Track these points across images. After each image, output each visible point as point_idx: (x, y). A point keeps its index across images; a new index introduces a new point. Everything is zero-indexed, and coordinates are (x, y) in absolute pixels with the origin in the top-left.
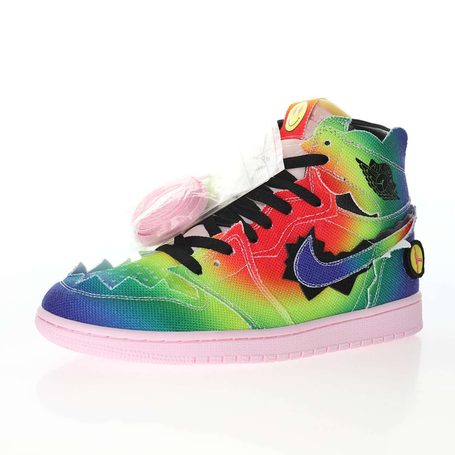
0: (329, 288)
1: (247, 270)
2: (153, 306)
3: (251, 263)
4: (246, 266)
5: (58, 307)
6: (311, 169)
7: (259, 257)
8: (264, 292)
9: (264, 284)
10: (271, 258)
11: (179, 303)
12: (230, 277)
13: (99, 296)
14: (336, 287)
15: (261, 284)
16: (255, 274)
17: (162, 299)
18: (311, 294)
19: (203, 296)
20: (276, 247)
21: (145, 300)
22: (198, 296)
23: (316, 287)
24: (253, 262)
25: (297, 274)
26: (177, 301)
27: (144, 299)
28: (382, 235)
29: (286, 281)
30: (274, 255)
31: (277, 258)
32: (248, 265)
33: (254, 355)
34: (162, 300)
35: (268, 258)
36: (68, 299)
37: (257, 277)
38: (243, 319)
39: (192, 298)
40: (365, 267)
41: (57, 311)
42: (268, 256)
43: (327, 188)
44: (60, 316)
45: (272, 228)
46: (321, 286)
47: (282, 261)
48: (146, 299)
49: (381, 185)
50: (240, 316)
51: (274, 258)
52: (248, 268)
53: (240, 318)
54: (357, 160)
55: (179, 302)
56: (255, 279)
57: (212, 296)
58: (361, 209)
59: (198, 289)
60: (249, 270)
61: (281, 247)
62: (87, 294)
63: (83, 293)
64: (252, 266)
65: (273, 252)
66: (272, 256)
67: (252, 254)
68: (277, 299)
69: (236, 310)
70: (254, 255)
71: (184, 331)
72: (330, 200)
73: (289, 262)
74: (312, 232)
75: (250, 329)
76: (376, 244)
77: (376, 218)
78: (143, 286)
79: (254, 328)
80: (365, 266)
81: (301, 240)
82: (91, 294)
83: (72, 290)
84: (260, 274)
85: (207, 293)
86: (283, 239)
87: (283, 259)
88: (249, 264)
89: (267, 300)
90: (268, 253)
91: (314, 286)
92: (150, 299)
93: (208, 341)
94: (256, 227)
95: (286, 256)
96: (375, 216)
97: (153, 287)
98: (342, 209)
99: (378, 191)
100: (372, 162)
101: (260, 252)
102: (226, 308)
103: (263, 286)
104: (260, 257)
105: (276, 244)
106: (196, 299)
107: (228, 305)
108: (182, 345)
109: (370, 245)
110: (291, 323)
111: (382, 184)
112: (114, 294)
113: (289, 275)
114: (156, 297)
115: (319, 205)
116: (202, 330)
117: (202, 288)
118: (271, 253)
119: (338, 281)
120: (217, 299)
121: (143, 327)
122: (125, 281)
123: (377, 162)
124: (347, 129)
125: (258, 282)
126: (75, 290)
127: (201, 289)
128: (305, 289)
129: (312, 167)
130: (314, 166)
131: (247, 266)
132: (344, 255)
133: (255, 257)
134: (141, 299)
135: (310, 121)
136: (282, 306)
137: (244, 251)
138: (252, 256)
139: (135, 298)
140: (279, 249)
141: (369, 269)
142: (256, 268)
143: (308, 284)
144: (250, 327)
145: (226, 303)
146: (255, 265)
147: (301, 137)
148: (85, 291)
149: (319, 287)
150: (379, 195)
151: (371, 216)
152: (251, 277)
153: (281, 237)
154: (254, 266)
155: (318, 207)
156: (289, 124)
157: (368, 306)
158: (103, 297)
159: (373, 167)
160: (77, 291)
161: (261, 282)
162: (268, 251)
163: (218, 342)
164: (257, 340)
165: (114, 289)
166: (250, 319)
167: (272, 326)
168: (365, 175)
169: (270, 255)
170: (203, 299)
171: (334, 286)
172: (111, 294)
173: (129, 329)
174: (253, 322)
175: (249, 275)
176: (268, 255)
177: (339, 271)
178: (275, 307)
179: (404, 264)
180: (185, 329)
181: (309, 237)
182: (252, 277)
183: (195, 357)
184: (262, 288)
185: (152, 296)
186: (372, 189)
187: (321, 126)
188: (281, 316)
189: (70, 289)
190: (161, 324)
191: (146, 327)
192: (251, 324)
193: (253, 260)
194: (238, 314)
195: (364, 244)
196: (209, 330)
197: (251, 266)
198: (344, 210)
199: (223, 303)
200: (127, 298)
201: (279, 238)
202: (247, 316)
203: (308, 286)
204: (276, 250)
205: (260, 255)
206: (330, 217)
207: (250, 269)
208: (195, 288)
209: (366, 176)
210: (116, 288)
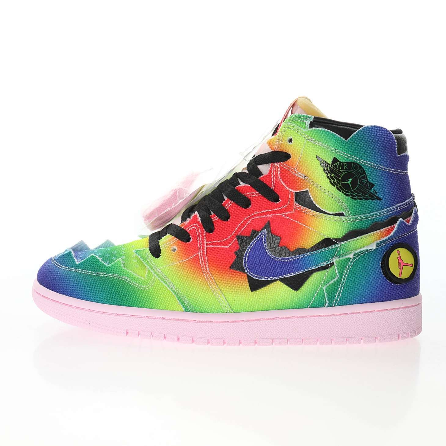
0: (278, 282)
1: (199, 257)
3: (203, 251)
6: (274, 165)
7: (211, 246)
8: (208, 279)
9: (210, 272)
10: (222, 248)
11: (127, 281)
12: (181, 262)
15: (207, 271)
16: (204, 262)
18: (255, 285)
19: (151, 278)
20: (230, 239)
21: (101, 275)
23: (263, 279)
24: (205, 250)
25: (245, 265)
26: (126, 279)
29: (233, 271)
31: (228, 248)
34: (114, 277)
35: (219, 248)
37: (205, 265)
38: (179, 301)
39: (140, 277)
40: (323, 265)
42: (220, 246)
43: (284, 184)
45: (229, 220)
46: (269, 279)
47: (232, 252)
49: (348, 184)
50: (177, 299)
51: (225, 249)
54: (317, 157)
56: (203, 266)
57: (158, 278)
59: (149, 270)
61: (233, 238)
64: (203, 254)
65: (226, 243)
67: (205, 243)
69: (175, 293)
70: (207, 244)
71: (121, 305)
72: (289, 196)
73: (239, 253)
75: (183, 311)
76: (342, 243)
77: (342, 217)
78: (102, 263)
79: (187, 310)
80: (323, 264)
81: (255, 233)
84: (208, 262)
85: (155, 275)
86: (237, 232)
87: (233, 250)
88: (201, 252)
90: (220, 244)
91: (261, 278)
92: (105, 275)
94: (215, 219)
95: (237, 247)
96: (341, 214)
97: (110, 265)
98: (300, 205)
99: (343, 190)
100: (335, 160)
101: (214, 242)
105: (229, 236)
106: (143, 279)
110: (230, 311)
111: (349, 182)
112: (78, 268)
113: (237, 266)
115: (278, 201)
117: (153, 270)
118: (223, 243)
119: (289, 276)
120: (161, 281)
122: (89, 257)
123: (341, 160)
124: (308, 127)
125: (205, 269)
127: (151, 270)
128: (250, 280)
129: (275, 164)
130: (276, 162)
131: (199, 254)
132: (301, 251)
133: (208, 246)
134: (97, 274)
136: (222, 294)
137: (199, 240)
138: (205, 245)
139: (93, 273)
140: (232, 240)
141: (329, 268)
142: (206, 256)
143: (254, 276)
144: (184, 309)
145: (168, 286)
146: (205, 253)
149: (266, 280)
150: (345, 194)
151: (331, 215)
153: (236, 230)
155: (275, 203)
157: (327, 305)
159: (336, 166)
161: (208, 269)
162: (221, 242)
165: (79, 264)
166: (187, 302)
167: (207, 311)
168: (326, 173)
169: (222, 246)
170: (150, 280)
171: (283, 280)
172: (76, 268)
174: (189, 305)
175: (199, 262)
177: (292, 266)
178: (215, 293)
179: (382, 267)
181: (263, 231)
182: (201, 264)
183: (127, 330)
184: (208, 275)
185: (107, 273)
186: (335, 188)
192: (185, 307)
193: (205, 248)
194: (176, 296)
198: (302, 207)
199: (165, 285)
201: (234, 230)
202: (184, 299)
203: (255, 278)
204: (228, 241)
205: (213, 245)
206: (287, 213)
207: (201, 257)
208: (147, 270)
209: (327, 174)
210: (81, 263)
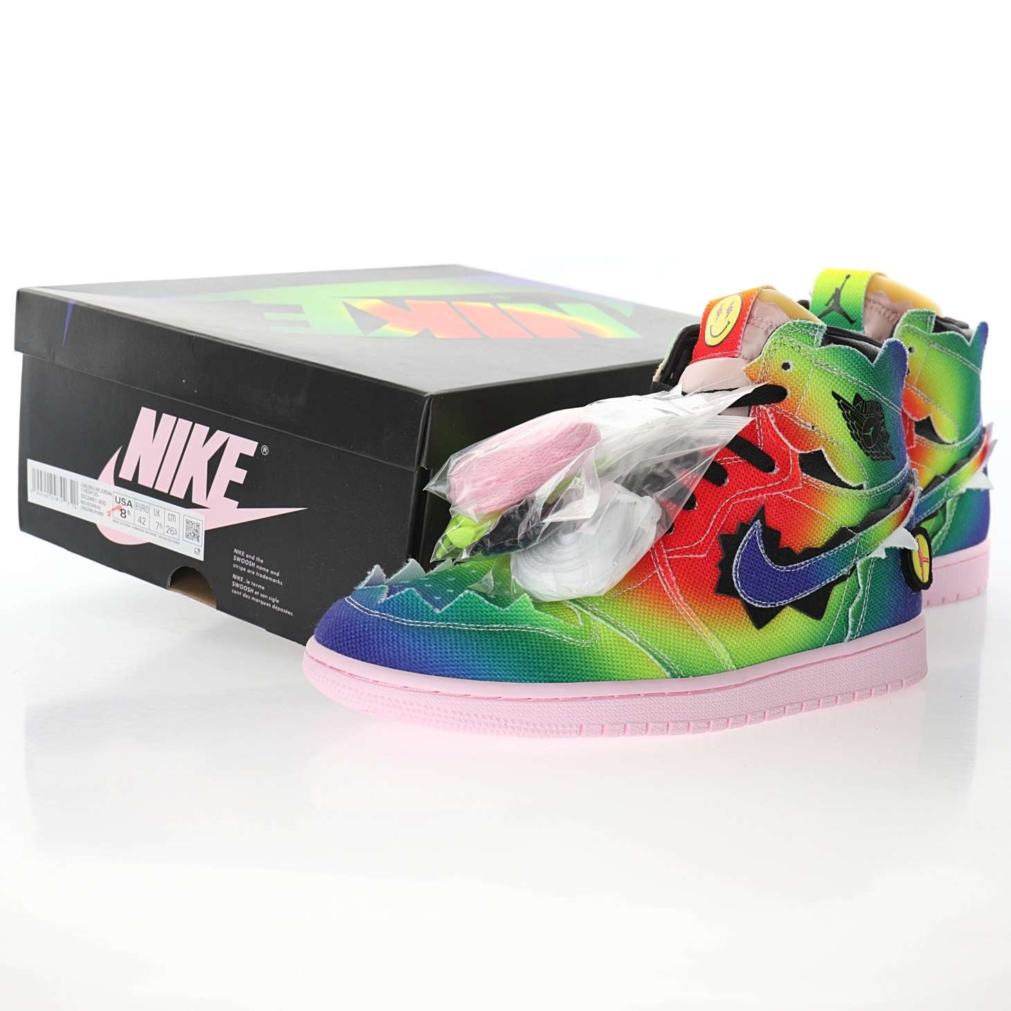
0: (788, 607)
1: (658, 578)
2: (509, 640)
3: (663, 567)
4: (656, 573)
5: (350, 642)
6: (759, 409)
7: (676, 557)
8: (686, 616)
9: (687, 603)
10: (696, 558)
11: (550, 636)
12: (629, 591)
13: (418, 623)
14: (800, 606)
15: (680, 601)
16: (670, 585)
17: (522, 628)
18: (761, 618)
19: (589, 624)
20: (704, 541)
21: (495, 630)
22: (581, 624)
23: (769, 606)
24: (668, 565)
25: (737, 585)
26: (547, 632)
27: (494, 628)
28: (869, 521)
29: (721, 597)
30: (700, 554)
31: (705, 558)
32: (659, 571)
33: (675, 722)
34: (523, 630)
35: (690, 559)
36: (366, 629)
37: (675, 592)
38: (656, 661)
39: (572, 626)
40: (845, 573)
41: (348, 649)
42: (691, 556)
43: (786, 441)
44: (354, 658)
45: (695, 508)
46: (777, 605)
47: (712, 564)
48: (497, 628)
49: (869, 436)
50: (651, 657)
51: (699, 559)
52: (659, 575)
53: (650, 659)
54: (834, 394)
55: (551, 634)
56: (670, 594)
57: (604, 622)
58: (840, 476)
59: (580, 611)
60: (660, 579)
61: (710, 540)
62: (397, 620)
63: (391, 618)
64: (666, 571)
65: (699, 549)
66: (697, 556)
67: (665, 552)
68: (707, 626)
69: (643, 646)
70: (668, 554)
71: (562, 682)
72: (789, 461)
73: (726, 565)
74: (761, 515)
75: (667, 678)
76: (860, 534)
77: (861, 491)
78: (491, 607)
79: (674, 676)
80: (844, 571)
81: (744, 528)
82: (404, 620)
83: (371, 613)
84: (679, 586)
85: (595, 618)
86: (714, 527)
87: (714, 560)
88: (661, 569)
89: (692, 630)
90: (690, 551)
91: (766, 605)
92: (503, 628)
93: (601, 698)
95: (720, 555)
96: (860, 487)
97: (508, 609)
98: (808, 476)
99: (865, 447)
100: (858, 398)
101: (678, 549)
102: (628, 643)
103: (684, 606)
104: (679, 557)
105: (703, 536)
106: (578, 628)
107: (630, 637)
108: (561, 705)
109: (852, 536)
110: (731, 668)
111: (870, 434)
112: (442, 620)
113: (725, 588)
114: (512, 625)
115: (772, 469)
116: (592, 681)
117: (587, 610)
118: (695, 550)
119: (803, 596)
120: (612, 628)
121: (495, 675)
122: (461, 598)
123: (865, 398)
124: (820, 343)
125: (676, 598)
126: (377, 614)
127: (585, 611)
128: (750, 610)
129: (761, 406)
130: (763, 404)
131: (658, 573)
132: (811, 552)
133: (670, 557)
134: (488, 628)
135: (749, 326)
136: (716, 639)
138: (666, 556)
139: (479, 627)
140: (709, 544)
141: (849, 576)
142: (672, 575)
143: (755, 602)
144: (668, 674)
145: (628, 635)
146: (670, 570)
147: (736, 353)
148: (394, 615)
149: (773, 606)
150: (866, 453)
151: (854, 488)
152: (664, 591)
153: (711, 524)
154: (668, 572)
155: (770, 473)
156: (711, 333)
157: (847, 638)
158: (426, 626)
159: (858, 407)
160: (380, 615)
161: (681, 599)
162: (691, 547)
163: (617, 700)
164: (680, 696)
165: (443, 612)
166: (667, 660)
167: (702, 673)
168: (846, 419)
169: (694, 554)
170: (590, 628)
171: (797, 605)
172: (438, 621)
173: (472, 679)
174: (672, 665)
175: (661, 587)
176: (691, 553)
177: (805, 579)
178: (706, 639)
179: (902, 567)
180: (564, 678)
181: (756, 523)
182: (666, 590)
183: (581, 725)
184: (683, 608)
185: (507, 624)
186: (856, 443)
187: (776, 337)
188: (715, 656)
189: (367, 611)
190: (525, 671)
191: (500, 675)
192: (668, 669)
193: (667, 562)
194: (647, 653)
195: (843, 535)
196: (603, 680)
197: (664, 572)
198: (811, 478)
199: (622, 634)
200: (466, 627)
201: (708, 525)
202: (662, 656)
203: (756, 605)
204: (703, 545)
205: (678, 554)
206: (790, 491)
207: (662, 576)
208: (575, 610)
209: (848, 421)
210: (446, 611)
